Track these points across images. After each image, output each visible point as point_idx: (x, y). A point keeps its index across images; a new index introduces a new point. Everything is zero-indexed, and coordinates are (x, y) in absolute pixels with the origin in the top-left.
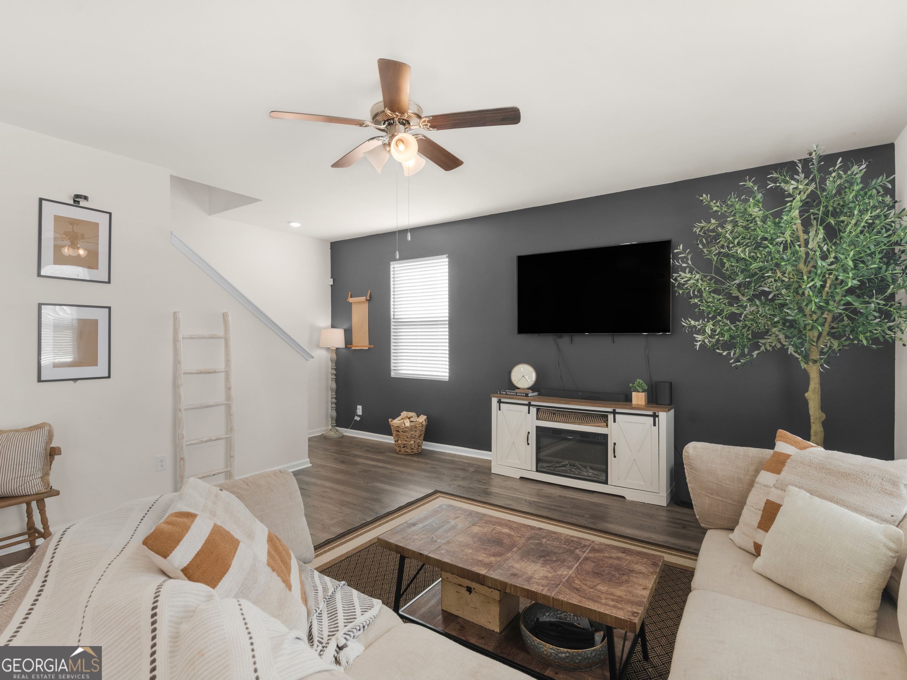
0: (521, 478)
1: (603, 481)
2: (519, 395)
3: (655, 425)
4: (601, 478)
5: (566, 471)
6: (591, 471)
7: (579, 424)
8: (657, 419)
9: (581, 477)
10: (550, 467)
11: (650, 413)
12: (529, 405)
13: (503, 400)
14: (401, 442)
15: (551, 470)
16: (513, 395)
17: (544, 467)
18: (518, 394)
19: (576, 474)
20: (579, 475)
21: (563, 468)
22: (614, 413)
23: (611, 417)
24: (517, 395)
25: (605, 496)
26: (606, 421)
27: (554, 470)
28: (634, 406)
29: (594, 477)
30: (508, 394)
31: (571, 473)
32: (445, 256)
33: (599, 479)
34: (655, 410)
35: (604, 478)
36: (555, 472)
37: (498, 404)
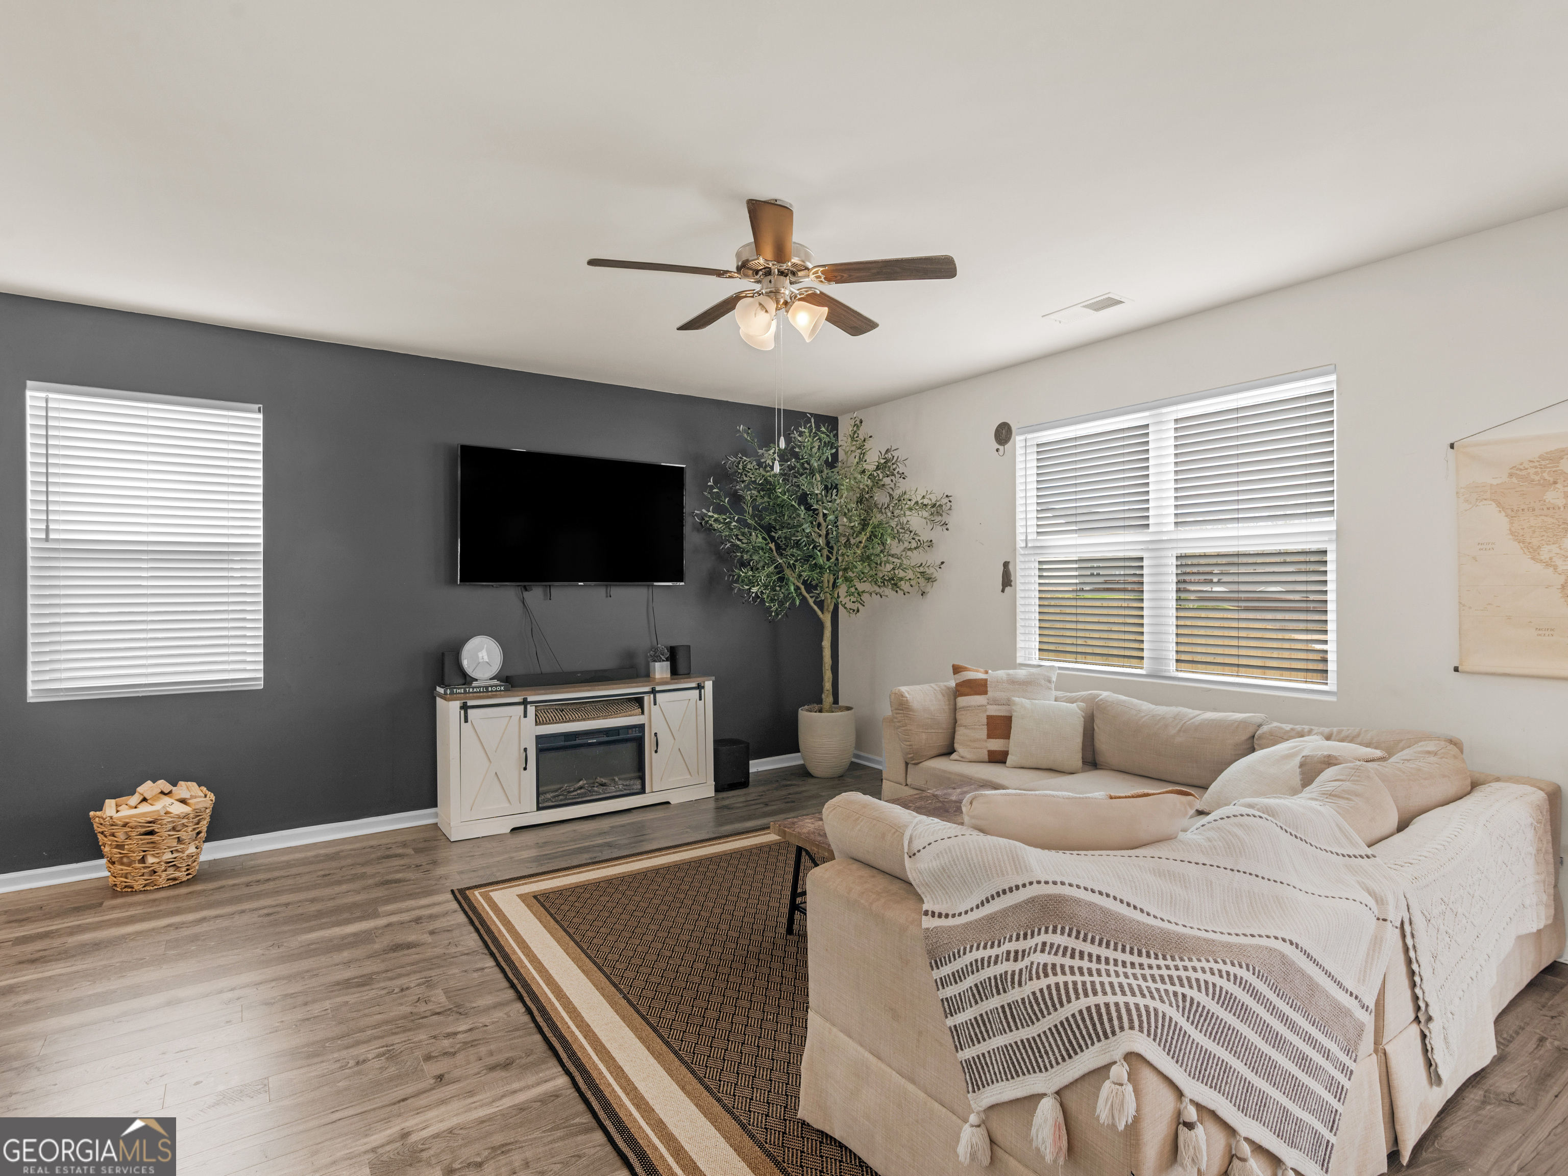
0: (514, 830)
1: (638, 791)
2: (492, 691)
3: (700, 699)
4: (635, 787)
5: (584, 795)
6: (620, 782)
7: (605, 717)
8: (703, 691)
9: (608, 795)
10: (558, 796)
11: (694, 685)
12: (525, 703)
13: (470, 703)
14: (156, 860)
15: (561, 800)
16: (480, 692)
17: (549, 800)
18: (490, 689)
19: (600, 794)
20: (605, 793)
21: (579, 792)
22: (654, 692)
23: (647, 699)
24: (487, 691)
25: (648, 809)
26: (641, 706)
27: (566, 799)
28: (657, 681)
29: (625, 789)
30: (469, 693)
31: (592, 795)
32: (256, 406)
33: (633, 789)
34: (699, 680)
35: (639, 787)
36: (567, 802)
37: (462, 712)
